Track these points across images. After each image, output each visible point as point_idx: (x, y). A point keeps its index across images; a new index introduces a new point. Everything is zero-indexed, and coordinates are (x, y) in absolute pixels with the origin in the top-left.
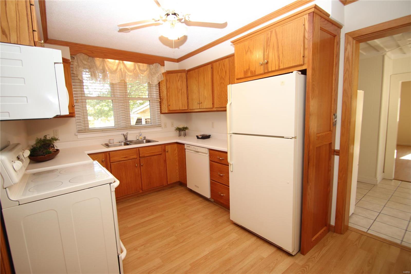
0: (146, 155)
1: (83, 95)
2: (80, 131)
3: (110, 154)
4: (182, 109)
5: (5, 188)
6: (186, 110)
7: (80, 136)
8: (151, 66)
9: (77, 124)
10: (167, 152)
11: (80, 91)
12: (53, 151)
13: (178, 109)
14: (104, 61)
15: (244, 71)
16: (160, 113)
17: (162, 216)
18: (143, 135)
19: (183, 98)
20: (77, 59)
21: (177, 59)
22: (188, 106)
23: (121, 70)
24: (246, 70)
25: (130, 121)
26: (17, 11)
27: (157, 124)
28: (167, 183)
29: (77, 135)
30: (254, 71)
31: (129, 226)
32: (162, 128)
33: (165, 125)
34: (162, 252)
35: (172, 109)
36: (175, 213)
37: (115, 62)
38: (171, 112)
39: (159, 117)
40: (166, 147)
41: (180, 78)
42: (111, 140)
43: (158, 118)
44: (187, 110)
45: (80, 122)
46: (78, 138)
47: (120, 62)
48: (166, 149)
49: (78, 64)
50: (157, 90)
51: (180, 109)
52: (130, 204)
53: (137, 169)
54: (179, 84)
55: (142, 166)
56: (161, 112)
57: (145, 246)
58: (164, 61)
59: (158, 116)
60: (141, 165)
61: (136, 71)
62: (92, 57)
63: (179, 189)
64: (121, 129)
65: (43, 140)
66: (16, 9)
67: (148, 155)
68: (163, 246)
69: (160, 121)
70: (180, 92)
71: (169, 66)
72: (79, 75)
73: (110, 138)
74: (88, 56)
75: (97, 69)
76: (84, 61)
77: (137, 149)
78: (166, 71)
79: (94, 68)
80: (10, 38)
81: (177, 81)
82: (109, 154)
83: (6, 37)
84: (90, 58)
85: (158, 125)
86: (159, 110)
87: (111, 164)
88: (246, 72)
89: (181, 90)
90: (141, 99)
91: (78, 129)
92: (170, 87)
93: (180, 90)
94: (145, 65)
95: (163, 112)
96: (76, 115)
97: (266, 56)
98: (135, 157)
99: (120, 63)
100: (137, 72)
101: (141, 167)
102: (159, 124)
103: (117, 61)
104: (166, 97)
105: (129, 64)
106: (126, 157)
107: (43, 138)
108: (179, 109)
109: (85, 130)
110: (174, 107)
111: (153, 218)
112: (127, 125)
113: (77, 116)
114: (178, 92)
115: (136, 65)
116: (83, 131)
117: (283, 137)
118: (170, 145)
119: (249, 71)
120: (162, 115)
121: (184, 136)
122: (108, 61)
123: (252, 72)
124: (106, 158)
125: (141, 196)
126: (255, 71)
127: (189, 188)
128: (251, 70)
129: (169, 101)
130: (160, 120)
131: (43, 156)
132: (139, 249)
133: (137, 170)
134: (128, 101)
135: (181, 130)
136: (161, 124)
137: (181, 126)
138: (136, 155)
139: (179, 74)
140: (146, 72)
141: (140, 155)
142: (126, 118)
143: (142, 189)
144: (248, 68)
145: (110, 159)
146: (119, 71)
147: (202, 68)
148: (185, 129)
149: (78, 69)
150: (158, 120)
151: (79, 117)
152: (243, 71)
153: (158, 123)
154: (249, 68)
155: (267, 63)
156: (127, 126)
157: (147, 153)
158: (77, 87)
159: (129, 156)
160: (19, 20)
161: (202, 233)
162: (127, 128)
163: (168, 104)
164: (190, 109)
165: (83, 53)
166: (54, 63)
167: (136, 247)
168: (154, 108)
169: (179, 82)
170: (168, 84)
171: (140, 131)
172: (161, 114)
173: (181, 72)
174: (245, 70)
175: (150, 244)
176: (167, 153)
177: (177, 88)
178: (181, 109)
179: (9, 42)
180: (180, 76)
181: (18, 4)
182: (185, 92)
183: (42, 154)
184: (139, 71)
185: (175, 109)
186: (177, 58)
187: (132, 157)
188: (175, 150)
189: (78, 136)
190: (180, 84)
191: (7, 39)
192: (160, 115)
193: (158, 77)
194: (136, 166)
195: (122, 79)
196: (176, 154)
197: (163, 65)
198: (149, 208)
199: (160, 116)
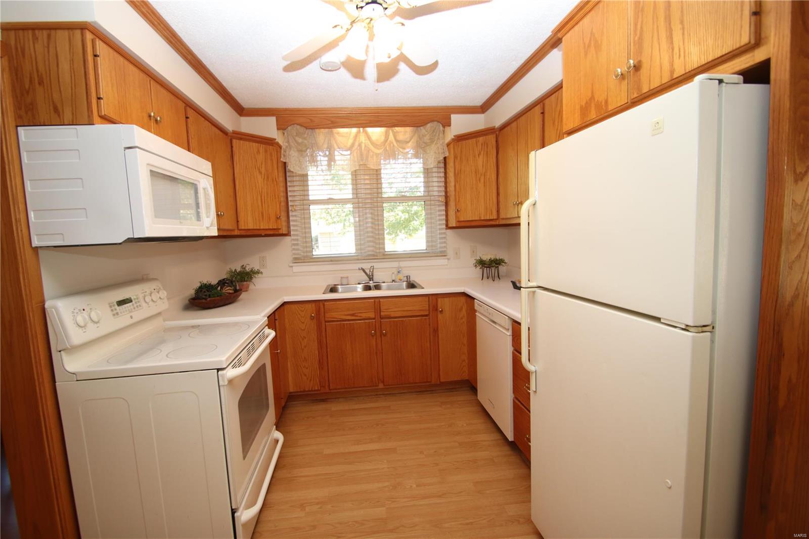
0: (393, 315)
1: (306, 198)
2: (297, 260)
3: (326, 306)
4: (485, 218)
5: (60, 351)
6: (493, 219)
7: (298, 268)
8: (421, 129)
9: (293, 247)
10: (441, 311)
11: (302, 191)
12: (227, 293)
13: (476, 219)
14: (332, 133)
15: (581, 107)
16: (444, 227)
17: (393, 450)
18: (406, 272)
19: (488, 194)
20: (288, 136)
21: (481, 106)
22: (498, 211)
23: (360, 145)
24: (587, 103)
25: (384, 244)
26: (72, 70)
27: (439, 250)
28: (438, 380)
29: (292, 267)
30: (603, 103)
31: (327, 451)
32: (448, 259)
33: (457, 253)
34: (339, 535)
35: (465, 220)
36: (421, 453)
37: (350, 133)
38: (463, 226)
39: (443, 236)
40: (439, 300)
41: (482, 149)
42: (344, 278)
43: (439, 238)
44: (496, 219)
45: (297, 244)
46: (294, 271)
47: (360, 130)
48: (439, 305)
49: (289, 144)
50: (440, 180)
51: (480, 217)
52: (356, 407)
53: (375, 339)
54: (480, 161)
55: (385, 335)
56: (447, 225)
57: (321, 508)
58: (450, 115)
59: (440, 234)
60: (383, 333)
61: (390, 145)
62: (312, 129)
63: (463, 397)
64: (365, 258)
65: (240, 272)
66: (70, 68)
67: (398, 315)
68: (350, 523)
69: (445, 245)
70: (482, 180)
71: (461, 124)
72: (290, 164)
73: (342, 275)
74: (305, 127)
75: (319, 149)
76: (297, 138)
77: (377, 300)
78: (453, 137)
79: (314, 149)
80: (63, 117)
81: (477, 156)
82: (324, 305)
83: (59, 116)
84: (308, 131)
85: (441, 252)
86: (444, 222)
87: (327, 323)
88: (584, 110)
89: (484, 175)
90: (407, 198)
91: (294, 256)
92: (460, 170)
93: (481, 175)
94: (408, 130)
95: (450, 225)
96: (292, 233)
97: (634, 45)
98: (372, 315)
99: (359, 132)
100: (392, 145)
101: (382, 336)
102: (441, 250)
103: (354, 130)
104: (453, 193)
105: (376, 132)
106: (353, 315)
107: (239, 270)
108: (478, 219)
109: (305, 257)
110: (469, 215)
111: (373, 450)
112: (378, 251)
113: (293, 235)
114: (478, 179)
115: (391, 131)
116: (301, 260)
117: (657, 319)
118: (450, 297)
119: (593, 105)
120: (449, 232)
121: (494, 281)
122: (338, 133)
123: (598, 106)
124: (318, 312)
125: (383, 394)
126: (606, 102)
127: (480, 400)
128: (596, 100)
129: (459, 201)
130: (445, 242)
131: (204, 301)
132: (307, 509)
133: (374, 343)
134: (381, 204)
135: (486, 266)
136: (445, 251)
137: (486, 257)
138: (374, 313)
139: (481, 139)
140: (410, 143)
141: (382, 314)
142: (375, 238)
143: (383, 382)
144: (590, 95)
145: (324, 314)
146: (357, 148)
147: (523, 118)
148: (496, 263)
149: (287, 152)
150: (440, 243)
151: (297, 235)
152: (578, 107)
153: (440, 248)
154: (592, 98)
155: (637, 68)
156: (376, 252)
157: (396, 310)
158: (295, 185)
159: (360, 313)
160: (75, 86)
161: (446, 525)
162: (377, 256)
163: (456, 208)
164: (503, 219)
165: (298, 124)
166: (123, 149)
167: (307, 503)
168: (433, 216)
169: (481, 157)
170: (456, 164)
171: (399, 263)
172: (446, 229)
173: (486, 135)
174: (583, 103)
175: (332, 507)
176: (440, 316)
177: (476, 173)
178: (483, 218)
179: (62, 124)
180: (482, 144)
181: (73, 60)
182: (494, 177)
183: (204, 297)
184: (395, 144)
185: (471, 219)
186: (481, 104)
187: (364, 315)
188: (461, 310)
189: (294, 267)
190: (482, 162)
191: (60, 118)
192: (444, 231)
193: (437, 152)
194: (372, 333)
195: (361, 163)
196: (462, 318)
197: (447, 123)
198: (380, 426)
199: (444, 233)
